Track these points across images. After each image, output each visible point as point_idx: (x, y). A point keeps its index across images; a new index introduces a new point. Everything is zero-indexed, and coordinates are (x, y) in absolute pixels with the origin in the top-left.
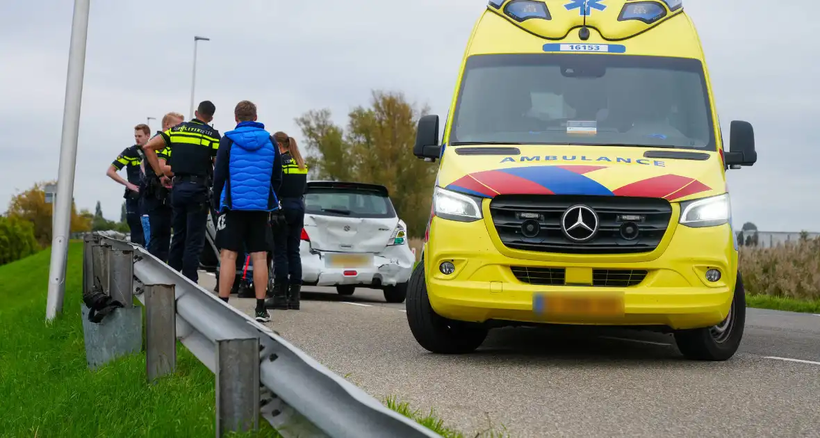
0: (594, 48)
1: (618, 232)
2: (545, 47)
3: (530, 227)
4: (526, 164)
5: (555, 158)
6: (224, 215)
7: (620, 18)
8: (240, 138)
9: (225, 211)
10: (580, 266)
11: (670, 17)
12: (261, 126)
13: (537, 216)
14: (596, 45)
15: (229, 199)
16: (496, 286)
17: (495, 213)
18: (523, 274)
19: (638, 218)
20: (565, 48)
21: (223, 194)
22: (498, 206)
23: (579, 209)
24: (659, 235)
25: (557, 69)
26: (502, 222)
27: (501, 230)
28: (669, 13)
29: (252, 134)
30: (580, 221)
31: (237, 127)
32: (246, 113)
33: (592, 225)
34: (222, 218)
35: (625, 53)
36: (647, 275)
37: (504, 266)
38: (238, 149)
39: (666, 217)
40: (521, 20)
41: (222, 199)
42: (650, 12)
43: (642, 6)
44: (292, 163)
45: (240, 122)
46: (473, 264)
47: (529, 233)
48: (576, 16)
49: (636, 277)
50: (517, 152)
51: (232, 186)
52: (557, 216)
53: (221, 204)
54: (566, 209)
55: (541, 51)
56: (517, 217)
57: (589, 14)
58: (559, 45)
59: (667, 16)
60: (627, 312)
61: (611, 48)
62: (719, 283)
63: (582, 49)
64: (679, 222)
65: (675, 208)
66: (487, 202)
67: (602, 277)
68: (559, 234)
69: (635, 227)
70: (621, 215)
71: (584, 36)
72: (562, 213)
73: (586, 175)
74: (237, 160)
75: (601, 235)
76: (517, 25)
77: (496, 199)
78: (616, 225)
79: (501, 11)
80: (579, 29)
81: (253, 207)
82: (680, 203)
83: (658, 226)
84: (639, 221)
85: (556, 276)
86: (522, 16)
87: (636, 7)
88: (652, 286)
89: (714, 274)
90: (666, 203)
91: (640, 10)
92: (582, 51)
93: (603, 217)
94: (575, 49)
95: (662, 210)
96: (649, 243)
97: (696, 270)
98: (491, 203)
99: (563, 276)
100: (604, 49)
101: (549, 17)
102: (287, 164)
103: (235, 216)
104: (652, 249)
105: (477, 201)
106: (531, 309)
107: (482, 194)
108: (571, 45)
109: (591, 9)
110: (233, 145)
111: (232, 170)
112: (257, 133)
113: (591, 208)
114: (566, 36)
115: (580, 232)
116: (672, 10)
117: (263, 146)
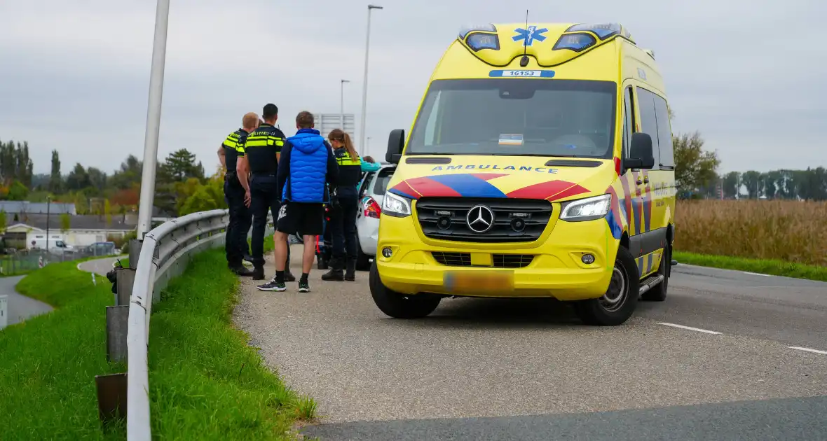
0: (530, 73)
1: (509, 226)
2: (492, 73)
3: (444, 222)
4: (450, 172)
5: (473, 167)
6: (285, 206)
7: (554, 48)
8: (300, 143)
9: (286, 202)
10: (482, 252)
11: (600, 45)
12: (317, 133)
13: (449, 213)
14: (533, 71)
15: (289, 193)
16: (419, 267)
17: (420, 211)
18: (440, 257)
19: (525, 215)
20: (507, 74)
21: (285, 189)
22: (422, 205)
23: (478, 209)
24: (541, 228)
25: (495, 92)
26: (424, 218)
27: (424, 224)
28: (599, 42)
29: (308, 139)
30: (480, 218)
31: (298, 133)
32: (305, 121)
33: (489, 221)
34: (283, 208)
35: (555, 78)
36: (534, 259)
37: (426, 251)
38: (298, 152)
39: (548, 214)
40: (476, 50)
41: (284, 193)
42: (581, 42)
43: (575, 38)
44: (346, 156)
45: (300, 129)
46: (404, 249)
47: (444, 227)
48: (519, 46)
49: (525, 260)
50: (448, 161)
51: (292, 181)
52: (464, 213)
53: (283, 196)
54: (470, 208)
55: (487, 76)
56: (435, 214)
57: (530, 44)
58: (502, 72)
59: (596, 45)
60: (516, 287)
61: (543, 73)
62: (592, 265)
63: (520, 74)
64: (559, 218)
65: (556, 207)
66: (414, 201)
67: (500, 260)
68: (465, 227)
69: (522, 221)
70: (513, 212)
71: (524, 63)
72: (467, 211)
73: (490, 181)
74: (296, 161)
75: (496, 228)
76: (474, 55)
77: (421, 200)
78: (508, 221)
79: (464, 42)
80: (520, 58)
81: (309, 200)
82: (561, 203)
83: (541, 221)
84: (527, 217)
85: (464, 259)
86: (477, 47)
87: (570, 37)
88: (536, 267)
89: (588, 258)
90: (548, 203)
91: (573, 41)
92: (520, 76)
93: (498, 214)
94: (514, 74)
95: (545, 208)
96: (533, 235)
97: (572, 255)
98: (417, 203)
99: (470, 259)
100: (537, 75)
101: (498, 48)
102: (341, 157)
103: (293, 207)
104: (536, 239)
105: (408, 201)
106: (442, 284)
107: (411, 197)
108: (513, 71)
109: (534, 40)
110: (293, 148)
111: (292, 169)
112: (313, 139)
113: (489, 207)
114: (509, 63)
115: (480, 226)
116: (601, 39)
117: (317, 150)
